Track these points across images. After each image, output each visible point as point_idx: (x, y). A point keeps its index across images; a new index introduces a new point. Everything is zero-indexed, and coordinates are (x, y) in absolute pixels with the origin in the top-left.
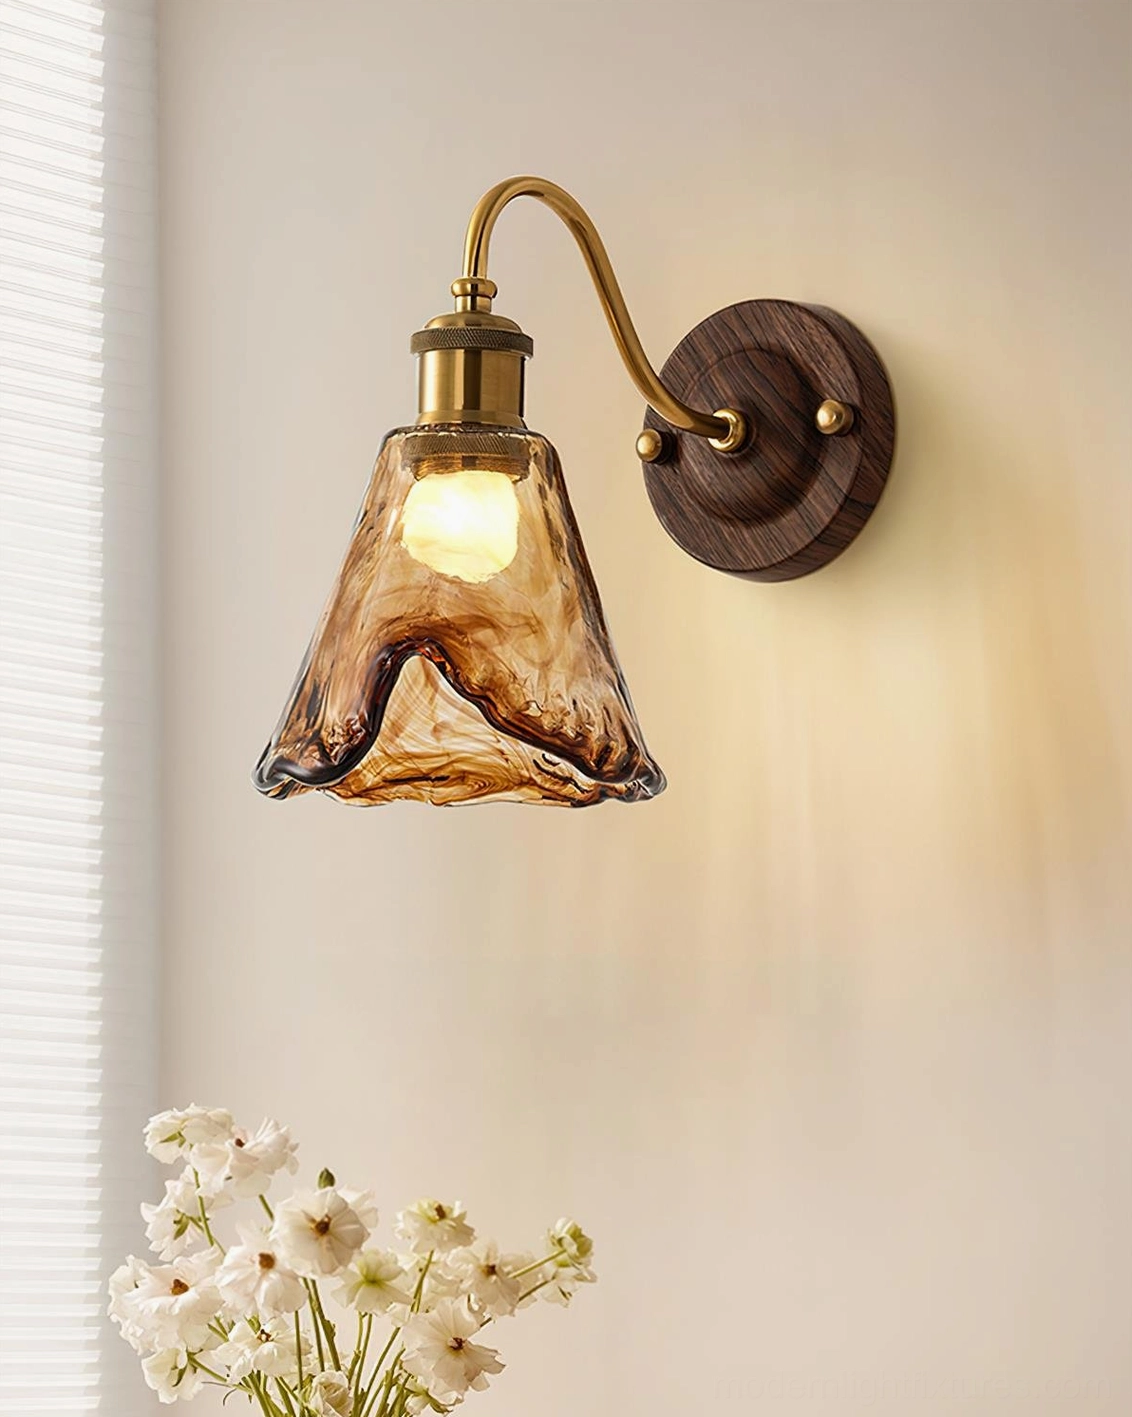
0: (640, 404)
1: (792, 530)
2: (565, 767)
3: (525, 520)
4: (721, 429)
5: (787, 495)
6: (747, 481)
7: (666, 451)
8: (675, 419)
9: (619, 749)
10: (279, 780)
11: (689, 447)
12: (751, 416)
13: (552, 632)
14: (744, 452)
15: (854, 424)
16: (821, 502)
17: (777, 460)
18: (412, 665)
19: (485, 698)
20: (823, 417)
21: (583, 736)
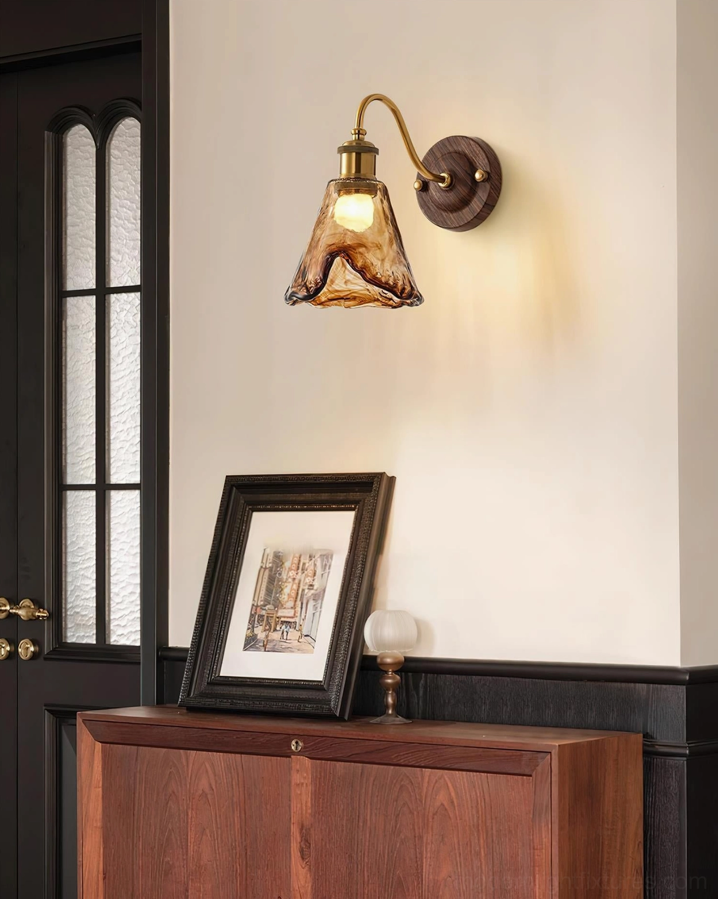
0: (415, 171)
1: (467, 214)
2: (390, 295)
3: (376, 210)
4: (443, 180)
5: (465, 202)
6: (452, 198)
7: (424, 187)
8: (427, 176)
9: (408, 289)
10: (292, 299)
11: (432, 186)
12: (453, 175)
13: (385, 249)
14: (451, 187)
15: (488, 178)
16: (477, 205)
17: (462, 190)
18: (338, 260)
19: (363, 271)
20: (478, 176)
21: (396, 284)
